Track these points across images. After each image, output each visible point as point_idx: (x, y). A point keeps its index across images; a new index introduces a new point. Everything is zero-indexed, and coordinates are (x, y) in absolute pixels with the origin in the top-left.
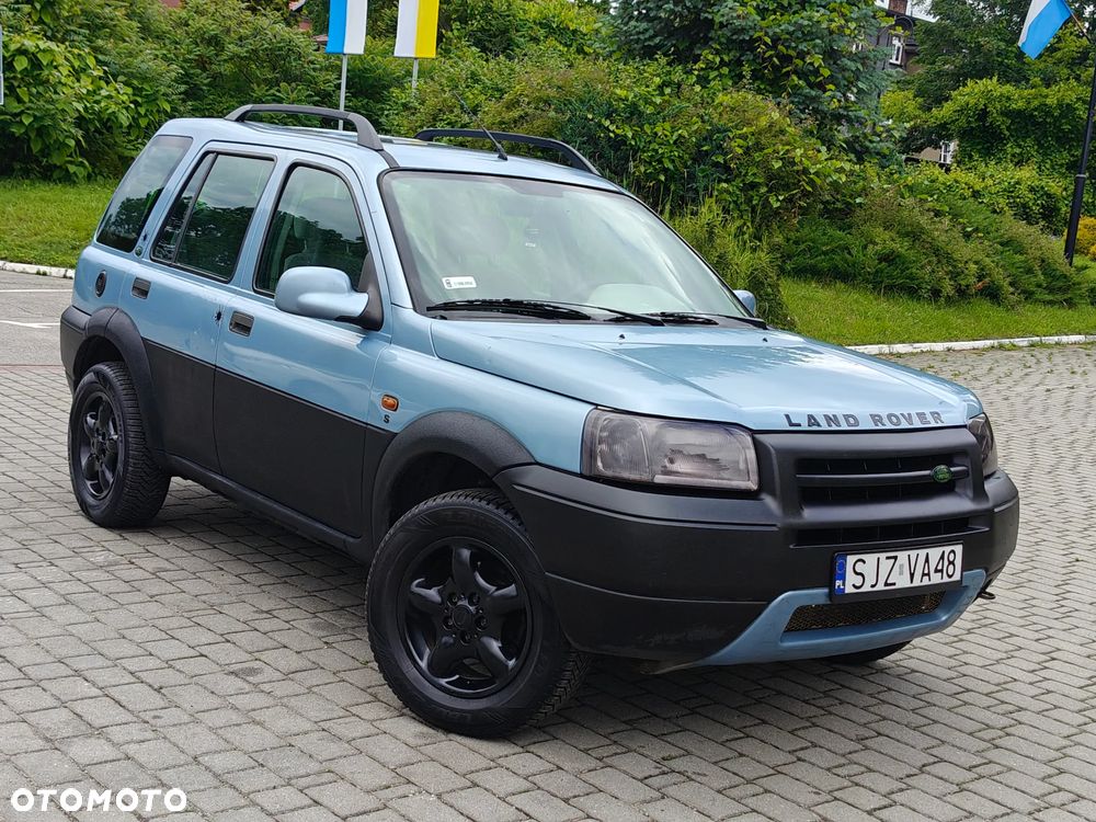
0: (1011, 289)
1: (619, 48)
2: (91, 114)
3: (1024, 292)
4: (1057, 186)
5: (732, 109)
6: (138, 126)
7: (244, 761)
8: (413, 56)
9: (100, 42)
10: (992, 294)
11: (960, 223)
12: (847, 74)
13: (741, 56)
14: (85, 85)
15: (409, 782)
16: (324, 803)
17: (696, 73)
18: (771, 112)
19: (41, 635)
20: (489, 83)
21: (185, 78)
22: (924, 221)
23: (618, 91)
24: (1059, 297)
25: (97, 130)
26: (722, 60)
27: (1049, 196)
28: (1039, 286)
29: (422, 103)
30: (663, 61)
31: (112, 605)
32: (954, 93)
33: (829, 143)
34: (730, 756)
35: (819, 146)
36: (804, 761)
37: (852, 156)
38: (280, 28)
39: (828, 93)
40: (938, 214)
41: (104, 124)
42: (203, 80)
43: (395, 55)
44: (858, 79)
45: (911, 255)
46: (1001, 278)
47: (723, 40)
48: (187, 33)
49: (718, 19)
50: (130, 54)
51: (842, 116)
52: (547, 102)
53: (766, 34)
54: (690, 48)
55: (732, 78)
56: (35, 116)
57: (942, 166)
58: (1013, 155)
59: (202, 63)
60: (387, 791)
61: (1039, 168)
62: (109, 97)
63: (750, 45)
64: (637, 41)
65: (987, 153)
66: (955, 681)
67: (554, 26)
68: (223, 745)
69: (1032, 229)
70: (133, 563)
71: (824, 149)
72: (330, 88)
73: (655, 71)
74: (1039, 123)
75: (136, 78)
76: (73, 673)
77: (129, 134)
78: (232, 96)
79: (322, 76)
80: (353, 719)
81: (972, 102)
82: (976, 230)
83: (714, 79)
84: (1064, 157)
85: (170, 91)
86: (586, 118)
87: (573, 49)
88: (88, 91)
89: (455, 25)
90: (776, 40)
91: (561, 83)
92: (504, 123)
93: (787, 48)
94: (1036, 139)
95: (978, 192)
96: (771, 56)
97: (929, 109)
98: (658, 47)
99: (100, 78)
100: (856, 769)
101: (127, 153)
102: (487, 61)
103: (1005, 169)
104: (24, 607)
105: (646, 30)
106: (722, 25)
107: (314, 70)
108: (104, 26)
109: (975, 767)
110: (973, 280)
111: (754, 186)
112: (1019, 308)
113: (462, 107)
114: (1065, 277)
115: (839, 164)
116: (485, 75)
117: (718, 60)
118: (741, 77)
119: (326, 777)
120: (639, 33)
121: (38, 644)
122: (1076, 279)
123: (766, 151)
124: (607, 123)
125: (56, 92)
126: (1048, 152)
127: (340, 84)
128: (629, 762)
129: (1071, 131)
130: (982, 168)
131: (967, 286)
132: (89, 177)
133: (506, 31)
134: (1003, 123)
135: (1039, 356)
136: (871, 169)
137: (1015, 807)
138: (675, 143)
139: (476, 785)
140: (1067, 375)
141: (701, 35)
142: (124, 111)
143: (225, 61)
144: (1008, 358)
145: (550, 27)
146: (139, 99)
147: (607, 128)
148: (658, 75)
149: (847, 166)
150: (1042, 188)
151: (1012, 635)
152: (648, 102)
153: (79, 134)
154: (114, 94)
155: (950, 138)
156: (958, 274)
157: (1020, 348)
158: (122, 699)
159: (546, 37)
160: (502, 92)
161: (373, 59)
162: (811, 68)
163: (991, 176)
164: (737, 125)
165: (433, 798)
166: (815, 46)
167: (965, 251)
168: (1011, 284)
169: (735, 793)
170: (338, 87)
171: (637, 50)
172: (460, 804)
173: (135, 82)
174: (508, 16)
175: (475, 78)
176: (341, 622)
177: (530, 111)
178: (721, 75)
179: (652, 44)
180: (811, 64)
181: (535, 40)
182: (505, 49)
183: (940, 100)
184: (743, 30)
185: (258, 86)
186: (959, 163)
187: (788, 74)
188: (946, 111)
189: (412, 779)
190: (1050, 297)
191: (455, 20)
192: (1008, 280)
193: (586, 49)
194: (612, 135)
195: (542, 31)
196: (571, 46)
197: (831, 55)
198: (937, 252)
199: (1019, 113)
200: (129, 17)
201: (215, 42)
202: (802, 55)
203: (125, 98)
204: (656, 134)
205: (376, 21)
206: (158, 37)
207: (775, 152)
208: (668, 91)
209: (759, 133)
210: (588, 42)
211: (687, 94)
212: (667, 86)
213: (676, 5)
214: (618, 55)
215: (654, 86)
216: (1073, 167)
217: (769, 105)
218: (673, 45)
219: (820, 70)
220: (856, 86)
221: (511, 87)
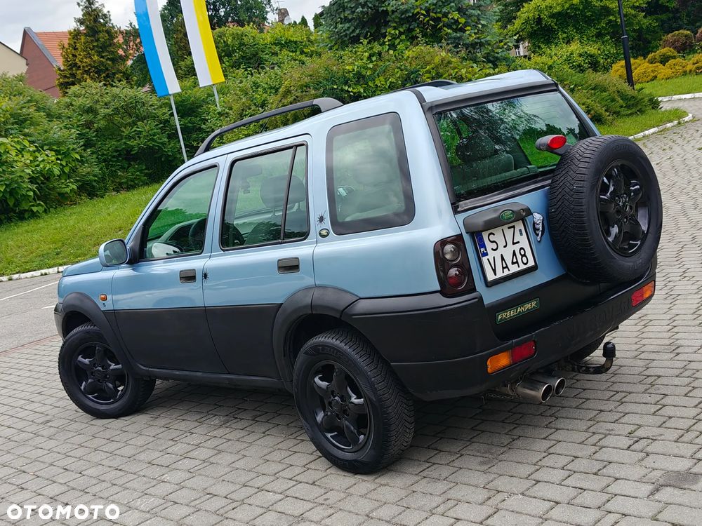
0: (608, 113)
1: (335, 44)
2: (36, 174)
3: (614, 113)
4: (593, 49)
5: (416, 58)
8: (212, 83)
10: (598, 119)
11: (566, 85)
12: (473, 19)
13: (410, 26)
14: (27, 158)
16: (462, 518)
17: (387, 43)
18: (439, 53)
19: (221, 474)
20: (266, 86)
21: (81, 136)
23: (347, 67)
24: (634, 110)
25: (42, 182)
26: (400, 31)
27: (591, 56)
28: (621, 107)
29: (231, 109)
30: (366, 42)
32: (518, 14)
33: (475, 61)
35: (472, 64)
37: (490, 65)
38: (129, 92)
39: (468, 32)
41: (45, 177)
42: (92, 134)
43: (201, 86)
44: (480, 20)
46: (599, 109)
47: (397, 20)
48: (74, 110)
49: (390, 9)
51: (476, 43)
52: (307, 86)
53: (421, 9)
54: (378, 30)
55: (408, 40)
56: (6, 184)
57: (525, 57)
58: (563, 39)
59: (88, 125)
60: (491, 500)
61: (580, 42)
62: (43, 161)
63: (414, 17)
64: (346, 35)
65: (548, 42)
67: (283, 42)
68: (377, 504)
71: (475, 65)
72: (167, 117)
73: (363, 49)
74: (572, 16)
75: (53, 145)
76: (257, 490)
77: (60, 179)
78: (111, 139)
79: (159, 112)
81: (531, 15)
82: (576, 86)
83: (399, 44)
84: (593, 31)
85: (75, 146)
86: (333, 89)
88: (31, 161)
89: (226, 59)
90: (428, 10)
91: (311, 73)
93: (435, 13)
94: (573, 26)
95: (551, 66)
96: (428, 21)
98: (358, 36)
99: (35, 151)
102: (260, 73)
103: (562, 48)
104: (197, 462)
105: (349, 28)
106: (393, 12)
107: (154, 109)
112: (615, 122)
113: (255, 104)
114: (634, 97)
116: (261, 82)
117: (397, 32)
118: (415, 38)
119: (450, 504)
120: (344, 31)
122: (640, 97)
123: (444, 76)
124: (346, 88)
125: (13, 167)
126: (582, 31)
127: (173, 113)
129: (592, 15)
130: (548, 51)
133: (255, 55)
134: (552, 22)
138: (389, 87)
139: (538, 482)
140: (661, 152)
141: (382, 21)
142: (55, 166)
143: (101, 119)
145: (280, 44)
146: (60, 157)
147: (348, 91)
148: (366, 51)
150: (586, 52)
152: (367, 69)
153: (34, 187)
154: (45, 158)
158: (297, 495)
159: (280, 50)
160: (277, 90)
161: (186, 93)
162: (453, 21)
163: (555, 54)
164: (422, 66)
165: (521, 496)
166: (451, 8)
168: (606, 111)
170: (172, 115)
171: (346, 41)
172: (539, 494)
173: (55, 147)
174: (255, 45)
175: (256, 85)
177: (299, 94)
178: (401, 41)
179: (355, 34)
180: (453, 18)
181: (275, 54)
182: (259, 64)
183: (511, 19)
184: (406, 11)
185: (125, 128)
186: (534, 52)
187: (441, 28)
188: (517, 24)
189: (500, 489)
191: (224, 56)
192: (604, 109)
193: (305, 50)
194: (352, 94)
195: (277, 48)
196: (296, 51)
199: (559, 14)
201: (90, 110)
202: (445, 15)
203: (53, 158)
204: (377, 85)
207: (449, 75)
208: (374, 59)
209: (437, 67)
210: (306, 46)
211: (386, 57)
212: (373, 56)
213: (363, 8)
214: (336, 47)
215: (365, 59)
216: (599, 35)
217: (436, 49)
218: (367, 32)
219: (460, 20)
220: (480, 23)
221: (281, 84)
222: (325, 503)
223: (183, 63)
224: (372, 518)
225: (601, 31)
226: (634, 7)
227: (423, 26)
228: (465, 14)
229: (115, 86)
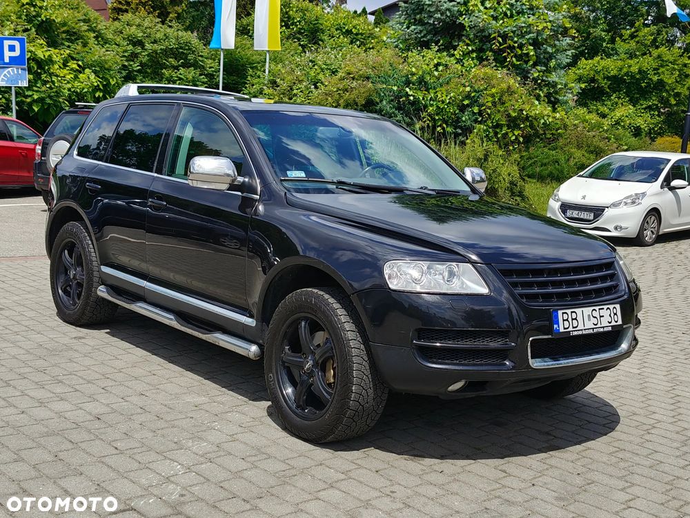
8: (267, 49)
13: (483, 45)
17: (456, 57)
20: (324, 66)
23: (412, 69)
26: (471, 48)
30: (435, 50)
33: (539, 98)
35: (534, 100)
43: (255, 49)
47: (472, 37)
49: (468, 23)
52: (367, 77)
55: (478, 59)
64: (416, 38)
73: (431, 55)
83: (468, 60)
91: (374, 65)
93: (512, 41)
98: (430, 41)
105: (421, 31)
106: (471, 27)
111: (498, 126)
116: (320, 61)
118: (484, 59)
120: (416, 33)
123: (507, 105)
124: (407, 90)
127: (219, 69)
141: (456, 33)
143: (146, 55)
147: (407, 94)
148: (433, 59)
160: (334, 72)
164: (486, 88)
166: (528, 40)
178: (471, 58)
179: (426, 39)
184: (484, 30)
194: (412, 98)
197: (537, 44)
202: (521, 46)
204: (437, 96)
207: (511, 105)
209: (501, 93)
211: (453, 69)
212: (439, 66)
213: (442, 14)
215: (431, 66)
221: (341, 68)
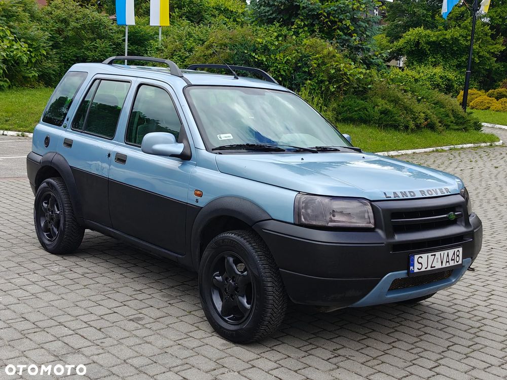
0: (440, 124)
1: (256, 20)
2: (9, 57)
3: (445, 125)
4: (451, 75)
5: (311, 46)
6: (31, 62)
7: (147, 361)
8: (159, 25)
9: (11, 23)
10: (431, 127)
11: (415, 95)
12: (361, 29)
13: (313, 22)
14: (6, 44)
15: (224, 367)
17: (293, 30)
18: (328, 47)
19: (39, 306)
20: (197, 37)
21: (51, 38)
22: (399, 95)
23: (258, 40)
24: (461, 127)
25: (13, 65)
26: (304, 23)
27: (449, 80)
28: (452, 122)
29: (166, 47)
30: (278, 25)
31: (68, 291)
32: (404, 35)
33: (355, 61)
34: (363, 347)
35: (350, 62)
36: (396, 347)
37: (365, 66)
38: (96, 14)
39: (354, 38)
40: (406, 91)
41: (15, 62)
42: (60, 39)
43: (151, 25)
44: (366, 31)
45: (395, 111)
46: (435, 119)
47: (305, 15)
48: (52, 18)
49: (302, 5)
50: (26, 28)
51: (359, 48)
52: (226, 45)
53: (324, 11)
54: (289, 19)
55: (309, 32)
57: (400, 68)
58: (432, 62)
59: (59, 31)
60: (215, 371)
61: (444, 67)
62: (17, 49)
63: (318, 16)
64: (265, 16)
65: (420, 61)
66: (453, 307)
67: (222, 9)
68: (136, 354)
69: (447, 96)
70: (72, 271)
71: (353, 63)
72: (120, 41)
73: (274, 29)
74: (443, 47)
75: (29, 39)
76: (58, 324)
77: (27, 66)
78: (74, 47)
79: (116, 36)
80: (191, 339)
81: (413, 38)
82: (423, 98)
83: (301, 33)
84: (455, 62)
85: (45, 45)
86: (244, 52)
87: (231, 20)
88: (8, 46)
89: (176, 10)
90: (329, 14)
91: (231, 36)
92: (205, 56)
93: (334, 17)
94: (441, 54)
95: (417, 79)
96: (327, 22)
97: (393, 42)
98: (274, 19)
99: (13, 40)
100: (419, 350)
101: (26, 75)
102: (195, 27)
103: (429, 69)
104: (27, 294)
105: (269, 11)
106: (304, 8)
107: (112, 33)
108: (13, 16)
109: (470, 346)
110: (423, 121)
111: (322, 81)
112: (444, 133)
113: (185, 49)
114: (463, 117)
115: (361, 70)
116: (194, 33)
117: (303, 24)
118: (314, 31)
119: (186, 367)
120: (265, 12)
121: (39, 311)
122: (468, 119)
123: (327, 65)
124: (254, 54)
126: (448, 60)
127: (125, 39)
128: (319, 352)
129: (457, 50)
130: (418, 68)
131: (420, 124)
132: (9, 87)
133: (199, 13)
134: (427, 48)
135: (454, 154)
136: (374, 72)
137: (493, 364)
138: (285, 62)
139: (254, 367)
140: (468, 162)
141: (294, 13)
142: (25, 55)
143: (70, 30)
144: (441, 155)
145: (220, 10)
146: (31, 50)
147: (254, 57)
148: (276, 32)
149: (364, 71)
150: (446, 76)
151: (472, 285)
152: (273, 44)
153: (5, 67)
154: (20, 47)
155: (403, 55)
156: (416, 118)
157: (445, 151)
158: (84, 335)
159: (219, 15)
160: (203, 42)
161: (139, 27)
163: (423, 72)
164: (313, 54)
165: (236, 373)
166: (346, 16)
167: (418, 108)
168: (440, 122)
169: (369, 364)
170: (124, 40)
171: (264, 20)
172: (249, 375)
173: (29, 41)
174: (201, 5)
175: (190, 35)
176: (174, 294)
177: (218, 50)
178: (304, 31)
179: (272, 17)
180: (346, 24)
181: (214, 16)
182: (200, 20)
183: (398, 38)
184: (313, 10)
185: (86, 41)
186: (407, 66)
187: (335, 30)
188: (401, 42)
189: (225, 365)
190: (457, 127)
191: (176, 8)
192: (438, 120)
193: (237, 20)
194: (256, 60)
195: (217, 12)
196: (230, 18)
197: (353, 20)
198: (406, 108)
199: (434, 42)
200: (24, 11)
201: (65, 21)
202: (341, 21)
203: (25, 49)
204: (276, 59)
205: (139, 9)
206: (38, 20)
207: (331, 65)
208: (280, 39)
209: (324, 57)
210: (238, 16)
211: (289, 40)
212: (280, 37)
214: (256, 23)
215: (274, 37)
216: (459, 66)
217: (328, 44)
218: (282, 18)
219: (350, 27)
220: (365, 34)
221: (207, 39)
222: (100, 345)
223: (144, 5)
224: (127, 363)
225: (461, 64)
226: (489, 52)
227: (322, 24)
228: (356, 24)
229: (87, 8)
